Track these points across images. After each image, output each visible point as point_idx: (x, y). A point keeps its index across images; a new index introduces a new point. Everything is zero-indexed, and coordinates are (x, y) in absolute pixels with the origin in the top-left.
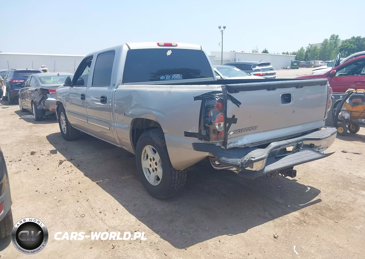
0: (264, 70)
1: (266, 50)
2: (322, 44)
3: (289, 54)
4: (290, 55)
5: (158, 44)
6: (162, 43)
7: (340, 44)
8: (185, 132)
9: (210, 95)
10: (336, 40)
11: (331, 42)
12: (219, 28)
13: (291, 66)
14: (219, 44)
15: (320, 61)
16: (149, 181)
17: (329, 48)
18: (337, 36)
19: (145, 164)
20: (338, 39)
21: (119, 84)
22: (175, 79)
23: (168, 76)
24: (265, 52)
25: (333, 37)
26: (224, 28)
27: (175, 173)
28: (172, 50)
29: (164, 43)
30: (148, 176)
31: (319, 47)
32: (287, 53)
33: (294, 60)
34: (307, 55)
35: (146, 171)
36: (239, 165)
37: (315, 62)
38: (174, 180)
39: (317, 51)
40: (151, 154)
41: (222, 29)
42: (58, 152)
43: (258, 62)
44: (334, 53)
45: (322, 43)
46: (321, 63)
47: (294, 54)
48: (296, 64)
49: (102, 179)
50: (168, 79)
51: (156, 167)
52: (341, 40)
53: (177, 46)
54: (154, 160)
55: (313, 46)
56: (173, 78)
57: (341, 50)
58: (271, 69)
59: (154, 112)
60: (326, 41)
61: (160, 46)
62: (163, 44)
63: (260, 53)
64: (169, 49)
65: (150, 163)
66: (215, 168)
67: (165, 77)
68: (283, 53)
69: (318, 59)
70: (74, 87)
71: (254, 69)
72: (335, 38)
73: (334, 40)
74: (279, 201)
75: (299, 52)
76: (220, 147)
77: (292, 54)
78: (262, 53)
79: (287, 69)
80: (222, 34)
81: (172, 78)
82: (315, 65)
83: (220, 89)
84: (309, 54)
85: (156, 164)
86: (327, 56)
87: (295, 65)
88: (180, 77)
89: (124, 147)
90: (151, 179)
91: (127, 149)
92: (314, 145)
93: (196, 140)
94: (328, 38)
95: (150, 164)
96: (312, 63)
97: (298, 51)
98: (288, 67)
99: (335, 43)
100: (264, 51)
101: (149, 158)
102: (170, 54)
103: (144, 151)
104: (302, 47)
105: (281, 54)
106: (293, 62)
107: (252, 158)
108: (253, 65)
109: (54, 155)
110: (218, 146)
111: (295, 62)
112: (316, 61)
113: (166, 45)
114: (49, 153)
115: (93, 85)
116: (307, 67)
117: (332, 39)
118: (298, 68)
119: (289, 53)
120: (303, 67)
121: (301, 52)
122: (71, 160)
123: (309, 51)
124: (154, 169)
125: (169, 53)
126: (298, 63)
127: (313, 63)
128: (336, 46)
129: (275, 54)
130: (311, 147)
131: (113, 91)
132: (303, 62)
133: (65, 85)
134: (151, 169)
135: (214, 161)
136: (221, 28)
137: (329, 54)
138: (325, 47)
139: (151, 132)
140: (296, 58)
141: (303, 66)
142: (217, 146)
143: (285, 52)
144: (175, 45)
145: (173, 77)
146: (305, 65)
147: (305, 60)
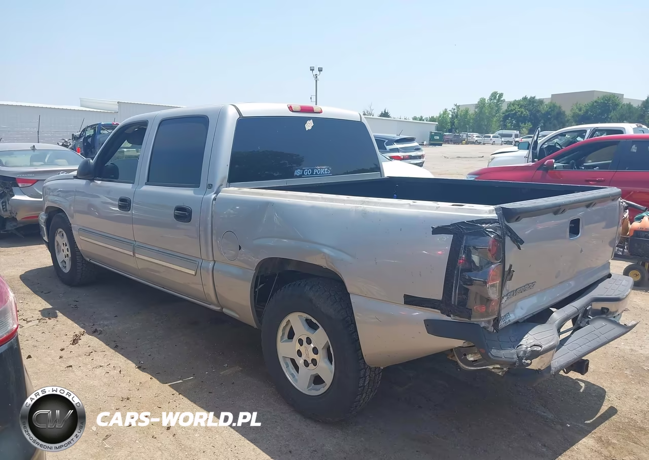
0: (405, 150)
1: (386, 111)
2: (477, 106)
3: (423, 120)
4: (425, 122)
5: (290, 108)
6: (297, 105)
7: (504, 107)
8: (406, 297)
9: (473, 228)
10: (499, 100)
11: (490, 104)
12: (311, 70)
13: (430, 140)
14: (311, 98)
15: (475, 135)
16: (294, 385)
17: (487, 114)
18: (501, 95)
19: (285, 349)
20: (502, 99)
21: (221, 185)
22: (320, 174)
23: (308, 169)
24: (385, 115)
25: (494, 95)
26: (320, 70)
27: (365, 372)
28: (314, 119)
29: (301, 107)
30: (292, 375)
31: (472, 111)
32: (421, 119)
33: (434, 130)
34: (453, 123)
35: (287, 364)
36: (516, 361)
37: (467, 134)
38: (361, 387)
39: (468, 117)
40: (301, 331)
41: (316, 71)
42: (59, 314)
43: (395, 135)
44: (496, 122)
45: (476, 104)
46: (476, 137)
47: (432, 119)
48: (438, 138)
49: (180, 377)
50: (308, 175)
51: (315, 357)
52: (506, 101)
53: (321, 112)
54: (309, 341)
55: (461, 108)
56: (316, 173)
57: (506, 118)
58: (418, 149)
59: (326, 250)
60: (482, 101)
61: (293, 111)
62: (299, 109)
63: (376, 116)
64: (309, 118)
65: (298, 347)
66: (467, 367)
67: (303, 172)
68: (415, 118)
69: (471, 130)
70: (99, 182)
71: (388, 147)
72: (497, 97)
73: (495, 101)
74: (545, 414)
75: (440, 116)
76: (485, 329)
77: (430, 121)
78: (380, 116)
79: (423, 145)
80: (316, 81)
81: (314, 173)
82: (467, 140)
83: (494, 216)
84: (456, 121)
85: (315, 351)
86: (485, 125)
87: (437, 140)
88: (327, 171)
89: (225, 310)
90: (300, 381)
91: (237, 316)
92: (608, 309)
93: (436, 315)
94: (487, 97)
95: (299, 351)
96: (463, 136)
97: (438, 115)
98: (425, 143)
99: (497, 105)
100: (382, 113)
101: (296, 338)
102: (310, 128)
103: (284, 323)
104: (446, 110)
105: (411, 120)
106: (433, 134)
107: (535, 345)
108: (387, 141)
109: (52, 322)
110: (484, 328)
111: (436, 134)
112: (469, 133)
113: (304, 110)
114: (41, 317)
115: (149, 182)
116: (455, 143)
117: (493, 98)
118: (441, 145)
119: (423, 118)
120: (448, 143)
121: (443, 117)
122: (94, 333)
123: (457, 116)
124: (310, 361)
125: (309, 125)
126: (442, 136)
127: (465, 136)
128: (498, 111)
129: (401, 120)
130: (603, 313)
131: (210, 198)
132: (448, 134)
133: (79, 177)
134: (300, 362)
135: (465, 355)
136: (314, 70)
137: (488, 123)
138: (481, 112)
139: (308, 288)
140: (437, 129)
141: (448, 141)
142: (482, 326)
143: (418, 116)
144: (318, 110)
145: (315, 171)
146: (451, 141)
147: (450, 131)
